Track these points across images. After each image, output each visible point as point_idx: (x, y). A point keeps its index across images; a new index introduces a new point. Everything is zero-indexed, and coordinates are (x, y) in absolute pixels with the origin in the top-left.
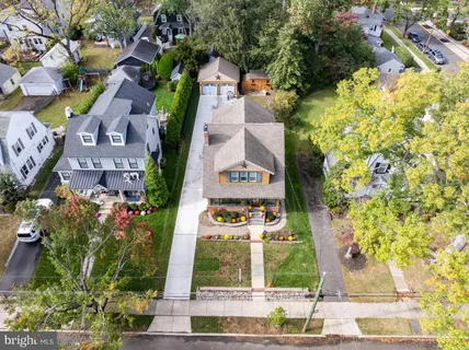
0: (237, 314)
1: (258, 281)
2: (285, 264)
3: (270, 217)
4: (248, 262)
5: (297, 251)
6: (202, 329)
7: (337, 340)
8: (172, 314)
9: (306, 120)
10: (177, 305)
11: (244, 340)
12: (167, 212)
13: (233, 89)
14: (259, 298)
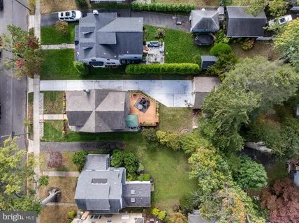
1: (47, 117)
2: (53, 128)
4: (54, 113)
5: (59, 134)
6: (29, 97)
8: (35, 85)
10: (38, 86)
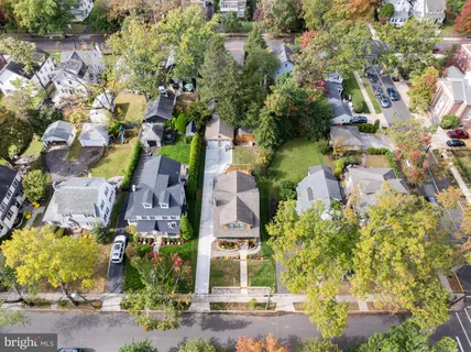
0: (233, 300)
1: (244, 282)
2: (259, 273)
3: (251, 245)
5: (265, 266)
6: (216, 308)
7: (282, 313)
8: (200, 301)
9: (278, 169)
10: (202, 297)
11: (236, 314)
12: (193, 242)
13: (230, 143)
14: (244, 292)
